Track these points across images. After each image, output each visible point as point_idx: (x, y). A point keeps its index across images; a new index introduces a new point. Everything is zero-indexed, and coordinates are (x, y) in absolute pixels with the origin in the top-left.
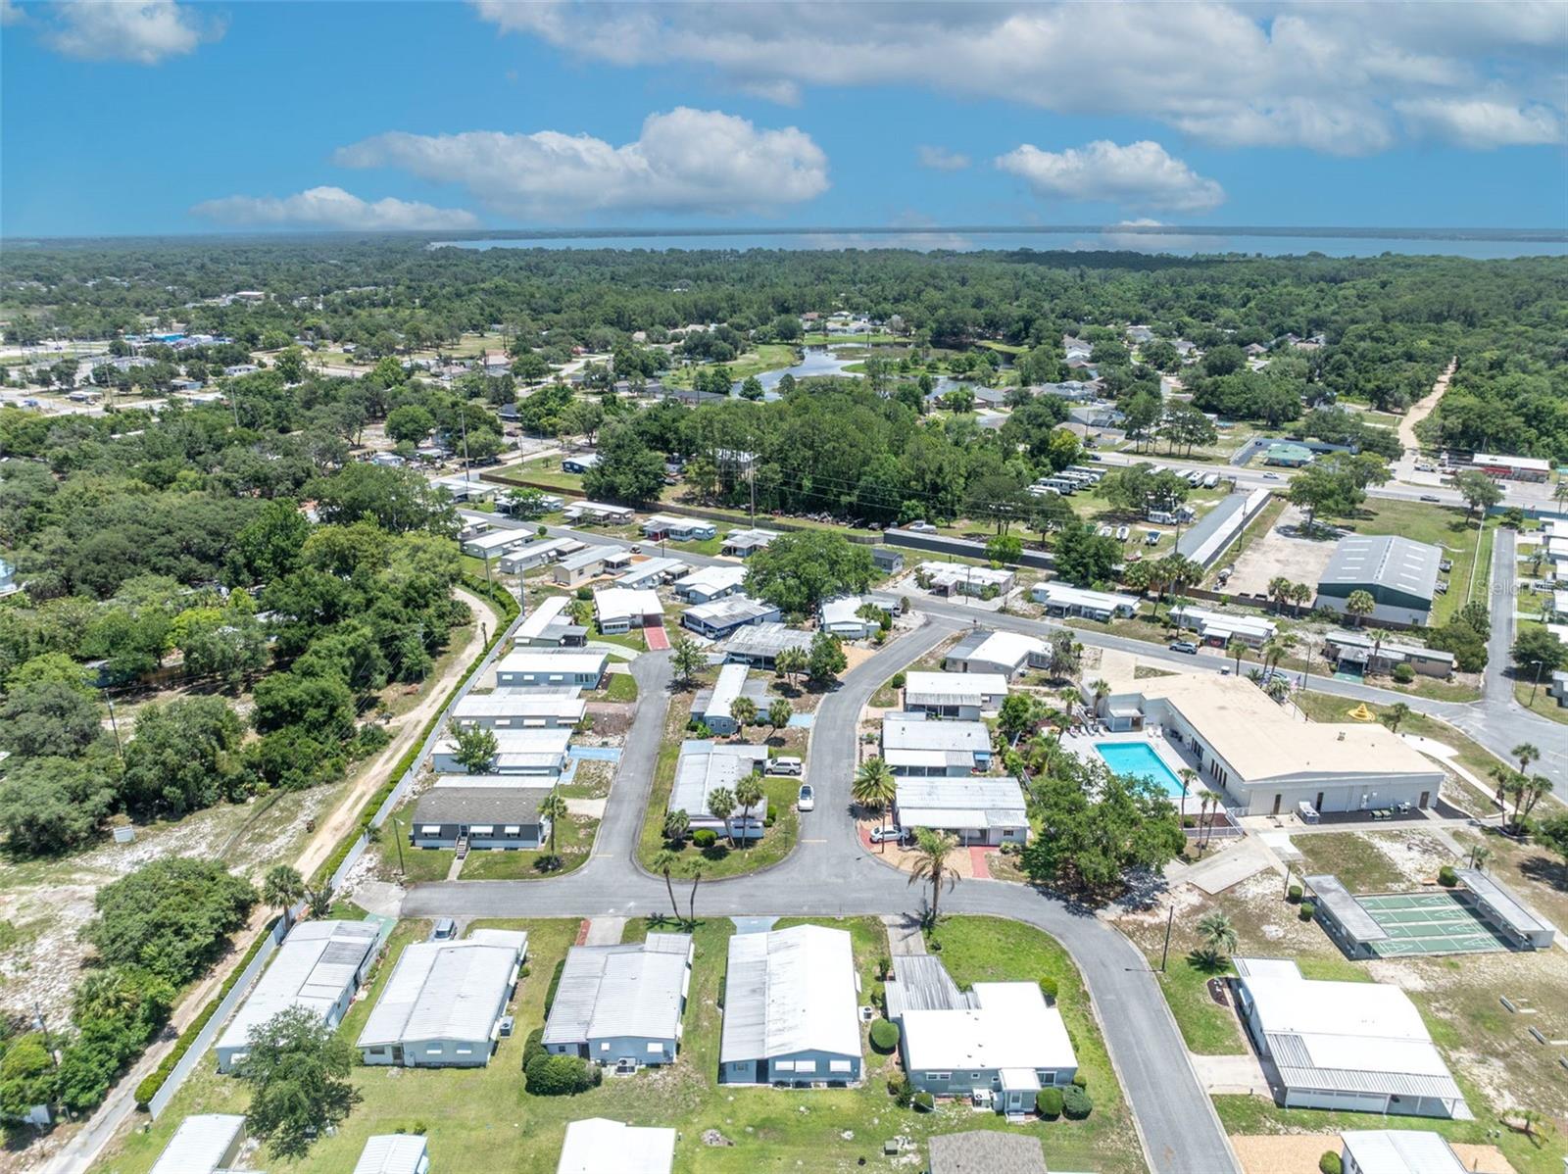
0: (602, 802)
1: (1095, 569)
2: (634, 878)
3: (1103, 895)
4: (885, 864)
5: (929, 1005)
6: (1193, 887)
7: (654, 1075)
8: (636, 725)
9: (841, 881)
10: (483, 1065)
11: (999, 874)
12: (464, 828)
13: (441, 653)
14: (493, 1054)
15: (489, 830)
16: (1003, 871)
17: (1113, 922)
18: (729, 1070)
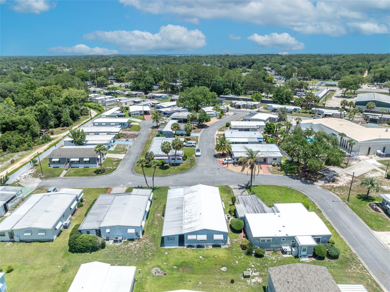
0: (124, 155)
1: (285, 100)
2: (132, 175)
3: (315, 178)
4: (229, 170)
5: (256, 211)
6: (348, 175)
7: (131, 244)
8: (139, 136)
9: (213, 175)
10: (52, 241)
11: (273, 172)
12: (68, 159)
13: (77, 121)
14: (58, 236)
15: (78, 160)
16: (274, 171)
17: (321, 186)
18: (166, 240)
